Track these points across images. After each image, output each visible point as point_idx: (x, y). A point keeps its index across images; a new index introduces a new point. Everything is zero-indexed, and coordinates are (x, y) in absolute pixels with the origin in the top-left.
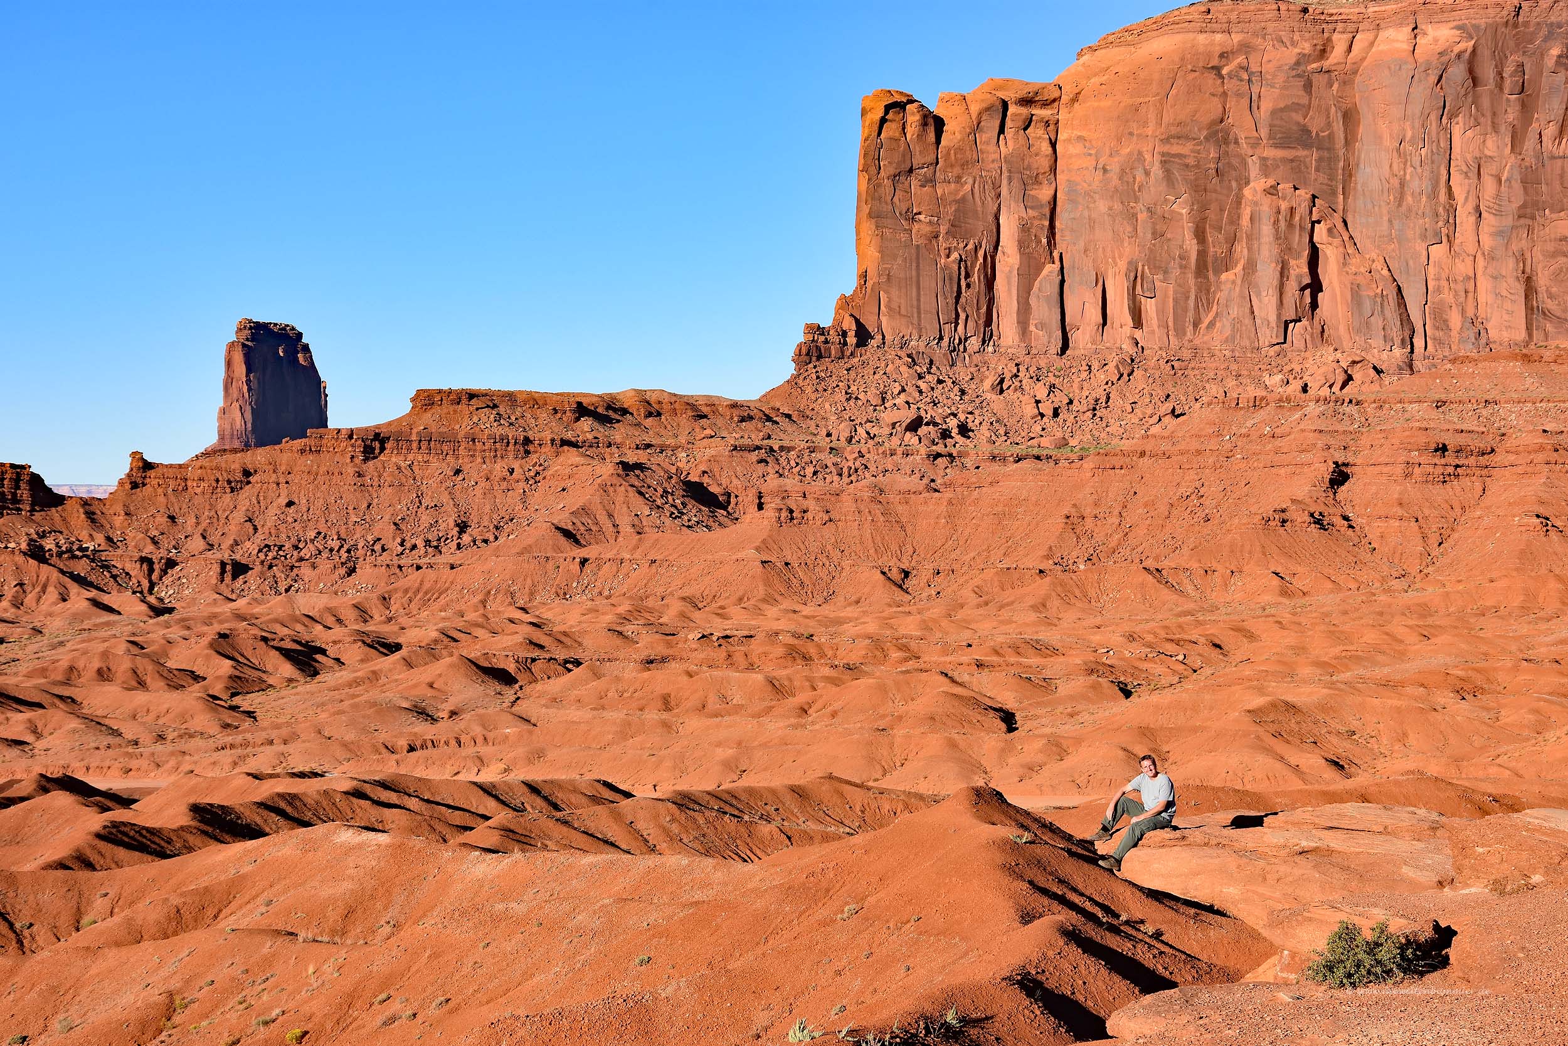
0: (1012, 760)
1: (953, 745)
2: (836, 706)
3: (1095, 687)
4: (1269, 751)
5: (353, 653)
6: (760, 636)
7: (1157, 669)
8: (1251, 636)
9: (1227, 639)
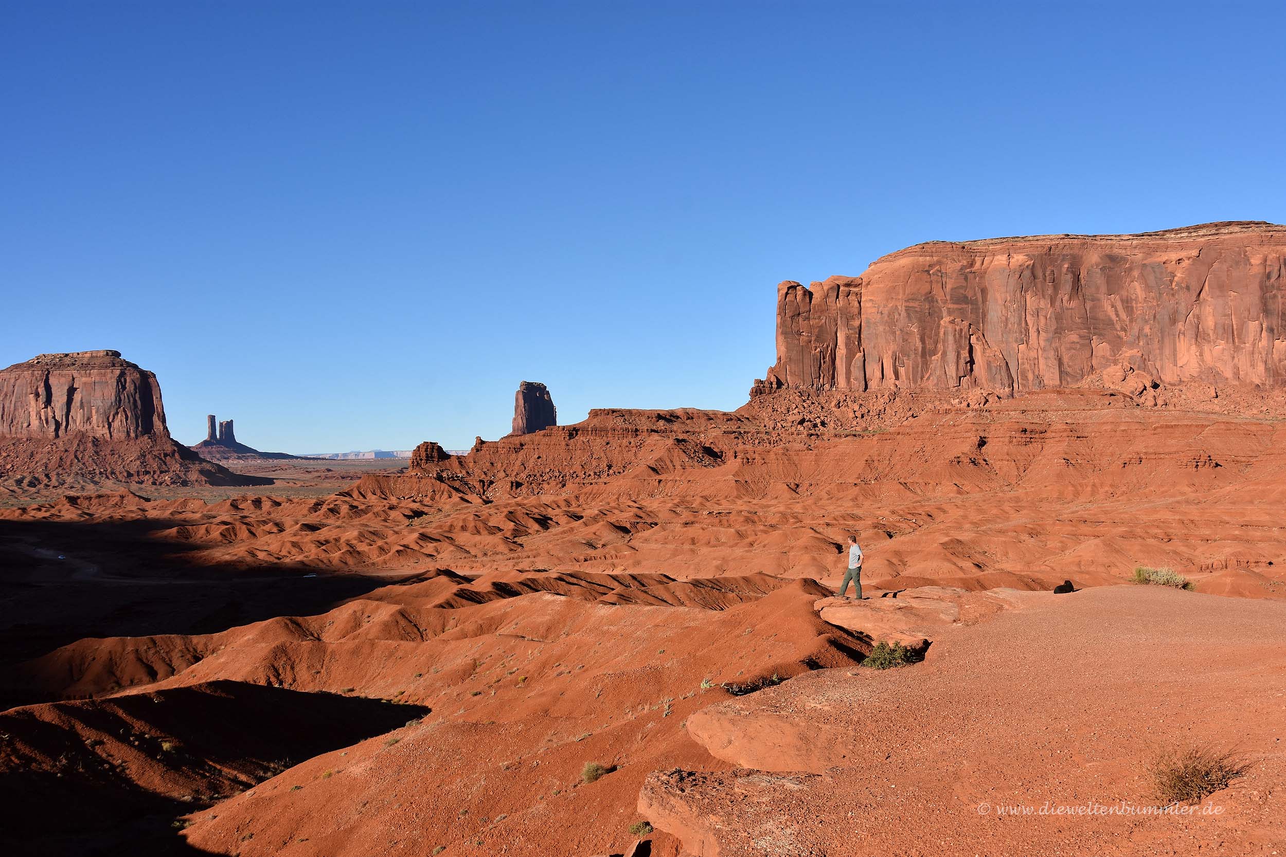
0: (839, 566)
1: (814, 559)
2: (766, 542)
3: (877, 534)
4: (949, 561)
5: (563, 520)
6: (734, 513)
7: (903, 525)
8: (944, 512)
9: (935, 513)
